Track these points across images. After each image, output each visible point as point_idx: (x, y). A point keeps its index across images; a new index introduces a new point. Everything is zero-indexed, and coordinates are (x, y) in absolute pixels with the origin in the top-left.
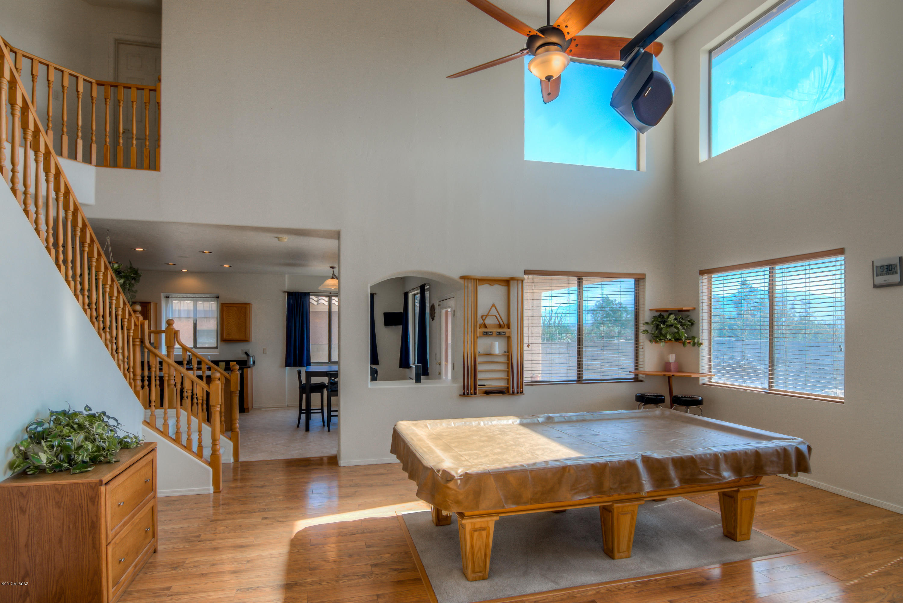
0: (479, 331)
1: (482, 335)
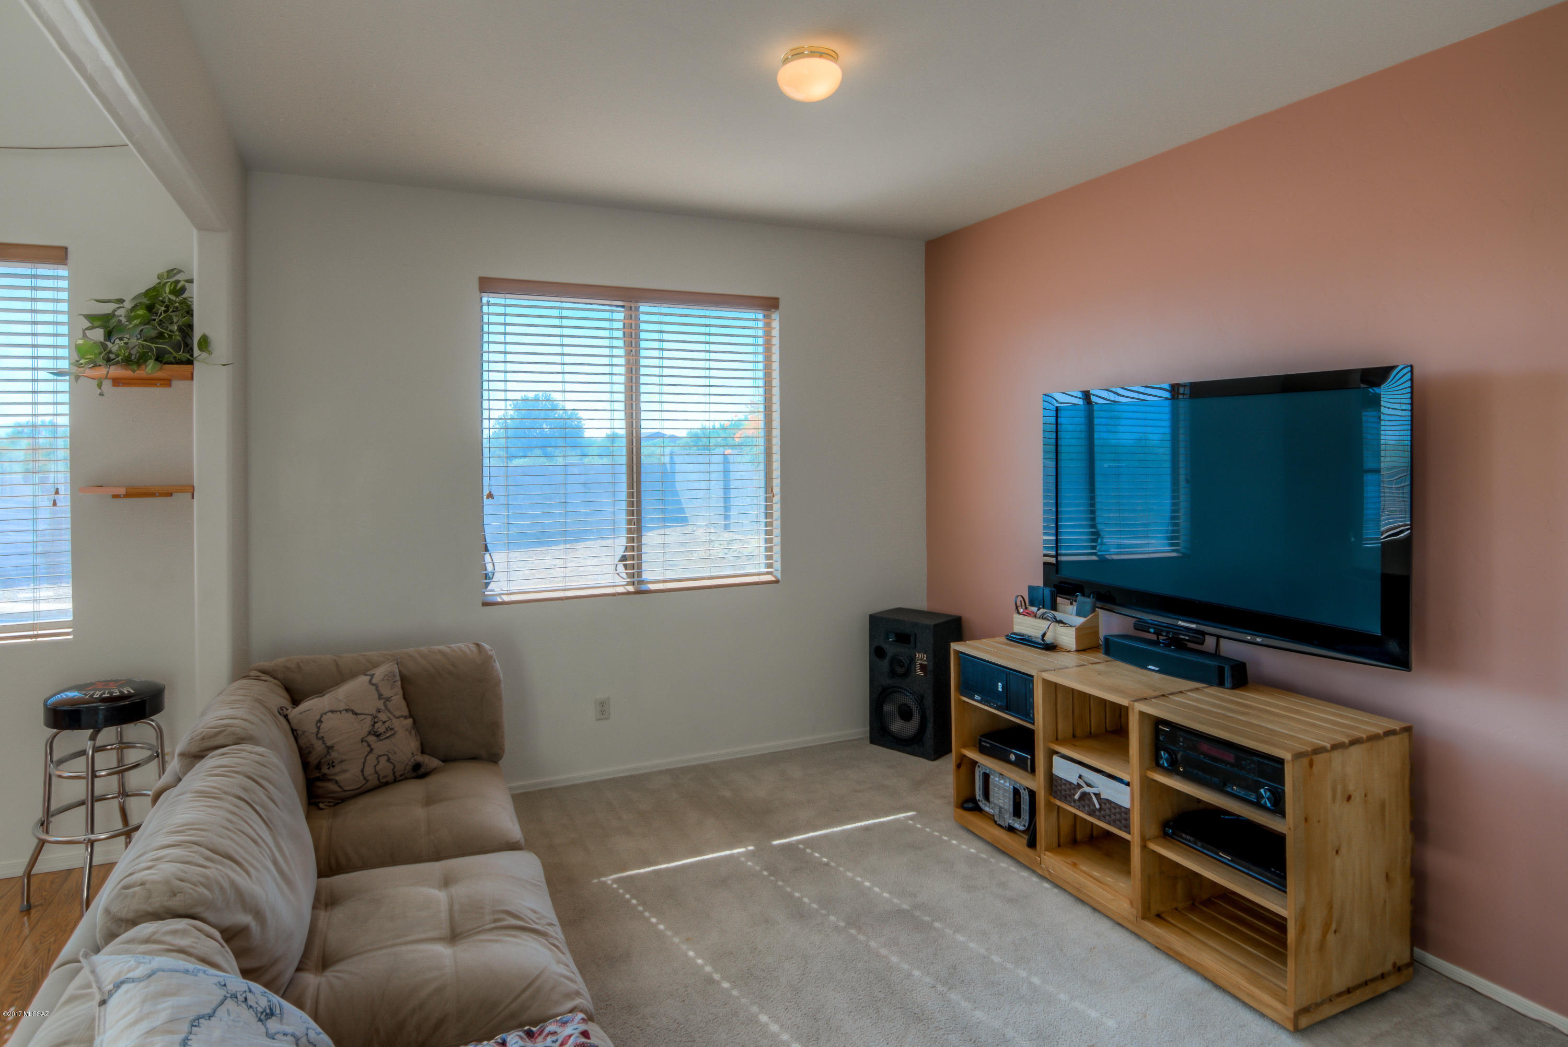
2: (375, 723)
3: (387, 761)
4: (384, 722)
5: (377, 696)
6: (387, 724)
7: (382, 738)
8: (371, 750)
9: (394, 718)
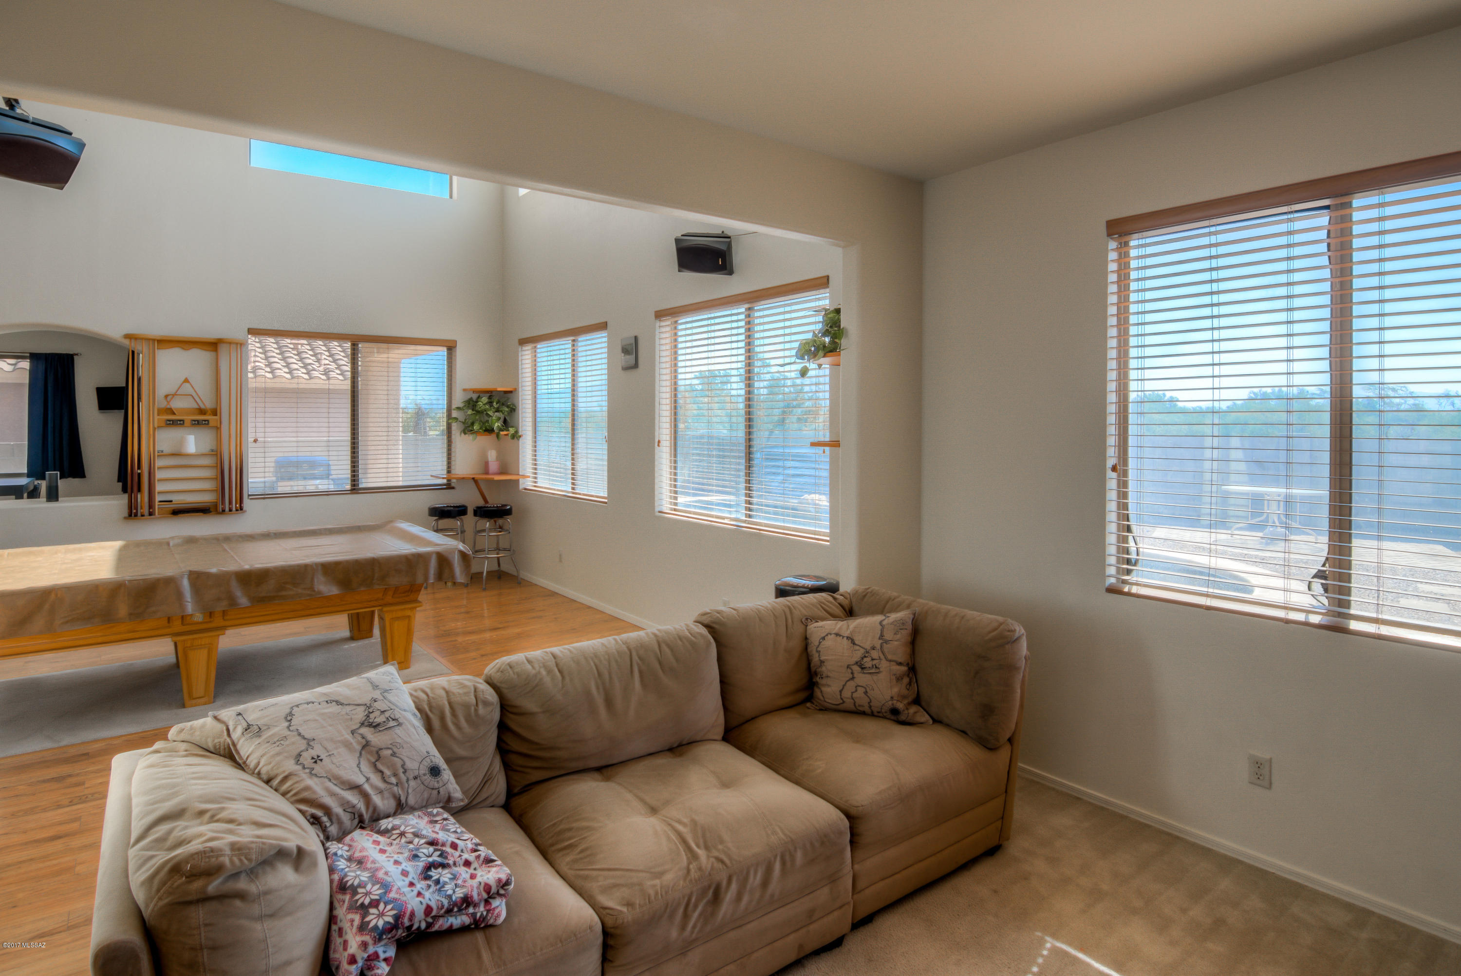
0: (158, 419)
1: (163, 424)
2: (865, 657)
3: (864, 693)
4: (873, 659)
5: (879, 635)
6: (875, 662)
7: (865, 672)
8: (853, 678)
9: (884, 659)
